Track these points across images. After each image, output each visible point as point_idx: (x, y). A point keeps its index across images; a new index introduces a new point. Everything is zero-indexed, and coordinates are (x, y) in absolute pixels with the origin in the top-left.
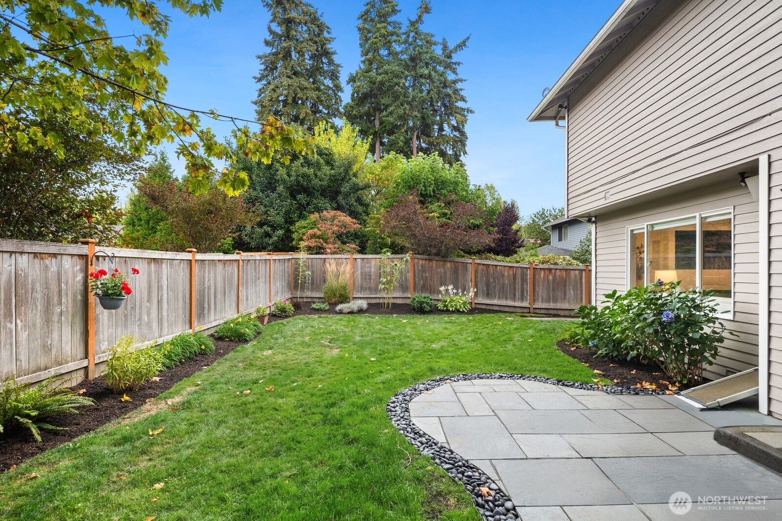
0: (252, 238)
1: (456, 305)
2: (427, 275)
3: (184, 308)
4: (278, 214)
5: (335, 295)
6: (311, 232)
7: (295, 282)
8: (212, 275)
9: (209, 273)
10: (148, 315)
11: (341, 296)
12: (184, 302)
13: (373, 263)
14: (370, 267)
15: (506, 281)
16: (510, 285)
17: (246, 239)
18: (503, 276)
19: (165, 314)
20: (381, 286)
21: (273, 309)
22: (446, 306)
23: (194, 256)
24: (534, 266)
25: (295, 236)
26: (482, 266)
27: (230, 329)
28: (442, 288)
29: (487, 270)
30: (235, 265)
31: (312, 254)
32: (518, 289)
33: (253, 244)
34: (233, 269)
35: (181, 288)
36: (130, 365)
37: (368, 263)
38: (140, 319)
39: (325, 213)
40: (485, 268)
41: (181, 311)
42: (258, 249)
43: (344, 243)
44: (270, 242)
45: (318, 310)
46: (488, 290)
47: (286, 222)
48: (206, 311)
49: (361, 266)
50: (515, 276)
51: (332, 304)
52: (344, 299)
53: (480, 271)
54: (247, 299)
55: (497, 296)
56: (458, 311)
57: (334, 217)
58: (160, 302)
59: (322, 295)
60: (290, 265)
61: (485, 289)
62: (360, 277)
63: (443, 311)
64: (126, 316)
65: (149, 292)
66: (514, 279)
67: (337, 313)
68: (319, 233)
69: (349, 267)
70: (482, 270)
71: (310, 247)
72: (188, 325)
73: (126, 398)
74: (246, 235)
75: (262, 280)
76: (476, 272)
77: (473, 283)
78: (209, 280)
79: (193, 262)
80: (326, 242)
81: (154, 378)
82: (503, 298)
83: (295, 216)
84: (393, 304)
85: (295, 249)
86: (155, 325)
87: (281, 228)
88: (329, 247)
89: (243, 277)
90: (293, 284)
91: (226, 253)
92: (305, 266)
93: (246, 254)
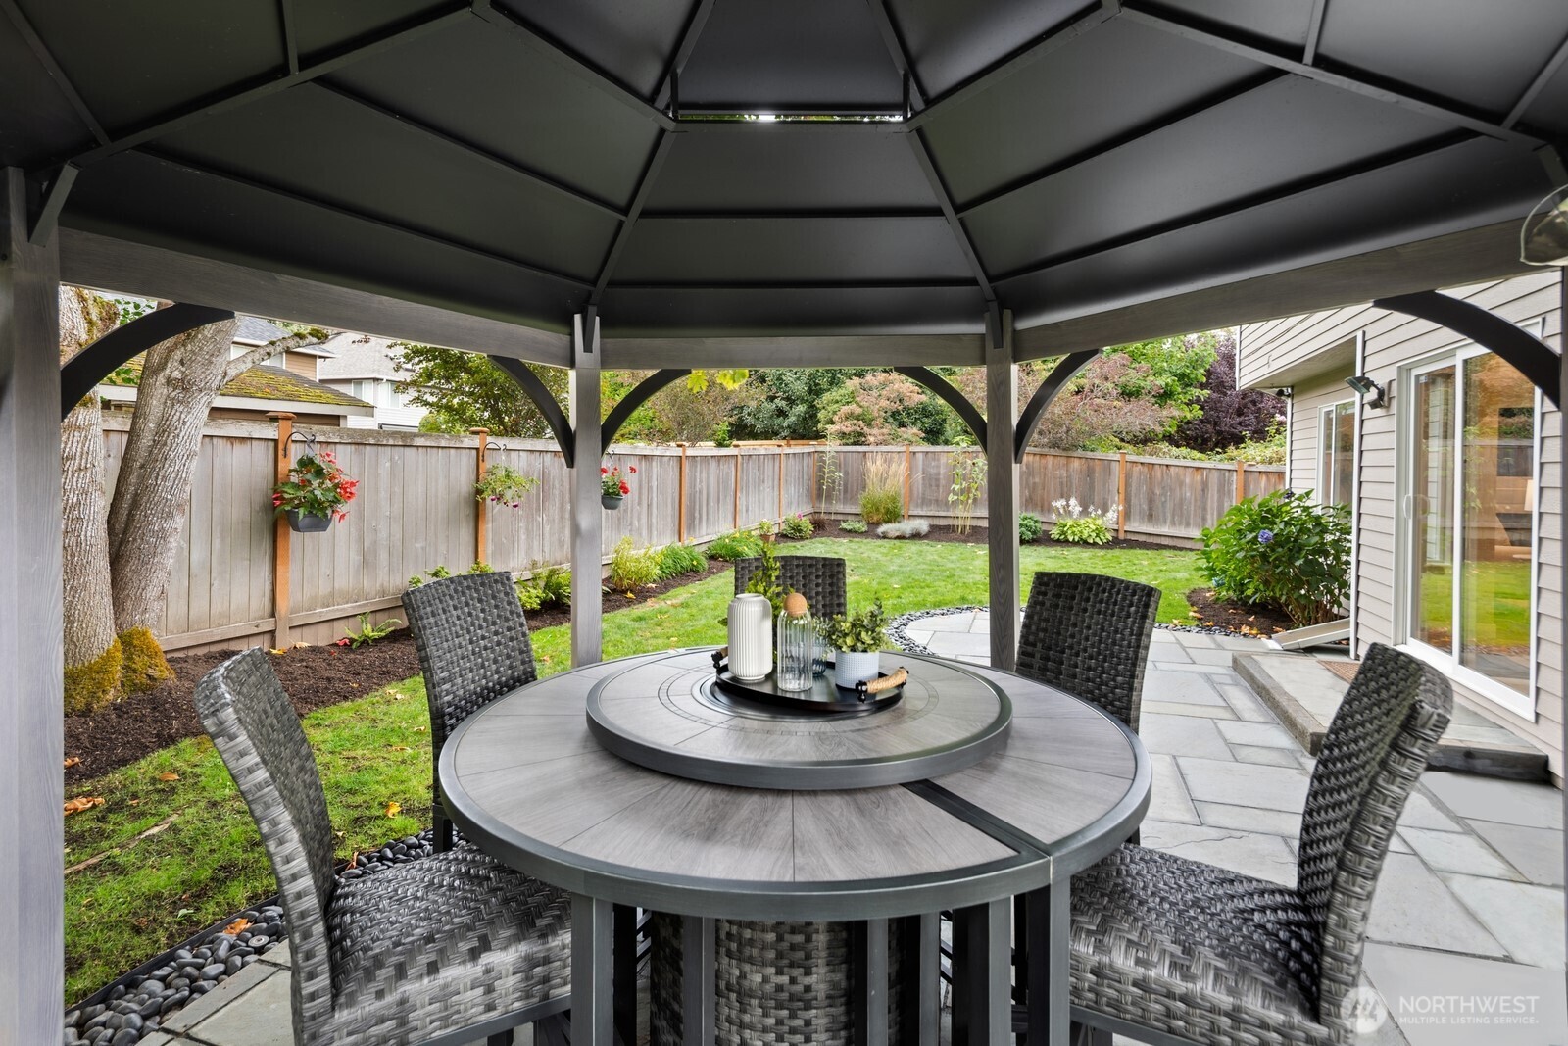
0: (758, 418)
1: (1081, 532)
2: (1037, 480)
3: (673, 516)
4: (798, 379)
5: (878, 509)
6: (846, 409)
7: (819, 490)
8: (704, 475)
9: (701, 473)
10: (639, 520)
11: (888, 511)
12: (674, 508)
13: (943, 459)
14: (938, 466)
15: (1188, 494)
16: (1195, 500)
17: (750, 420)
18: (1181, 484)
19: (654, 520)
20: (951, 498)
21: (783, 527)
22: (1064, 533)
23: (684, 451)
24: (1245, 467)
25: (821, 415)
26: (1140, 466)
27: (725, 546)
28: (1060, 504)
29: (1150, 474)
30: (733, 462)
31: (847, 444)
32: (1212, 509)
33: (759, 428)
34: (729, 468)
35: (670, 491)
36: (632, 566)
37: (934, 459)
38: (631, 524)
39: (869, 377)
40: (1146, 469)
41: (670, 519)
42: (769, 434)
43: (902, 425)
44: (785, 425)
45: (850, 531)
46: (1150, 509)
47: (810, 391)
48: (697, 522)
49: (923, 465)
50: (1205, 486)
51: (873, 524)
52: (892, 516)
53: (1135, 475)
54: (747, 511)
55: (1168, 521)
56: (1084, 543)
57: (884, 385)
58: (649, 506)
59: (858, 510)
60: (811, 462)
61: (1145, 507)
62: (921, 482)
63: (1058, 541)
64: (619, 519)
65: (640, 494)
66: (1203, 490)
67: (878, 537)
68: (858, 410)
69: (904, 466)
70: (1140, 473)
71: (844, 434)
72: (677, 537)
73: (630, 595)
74: (749, 414)
75: (768, 483)
76: (1128, 477)
77: (1122, 496)
78: (701, 482)
79: (684, 459)
80: (869, 425)
81: (650, 585)
82: (1180, 524)
83: (824, 383)
84: (974, 528)
85: (819, 436)
86: (644, 532)
87: (803, 401)
88: (874, 434)
89: (742, 479)
90: (815, 492)
91: (720, 445)
92: (834, 463)
93: (747, 446)
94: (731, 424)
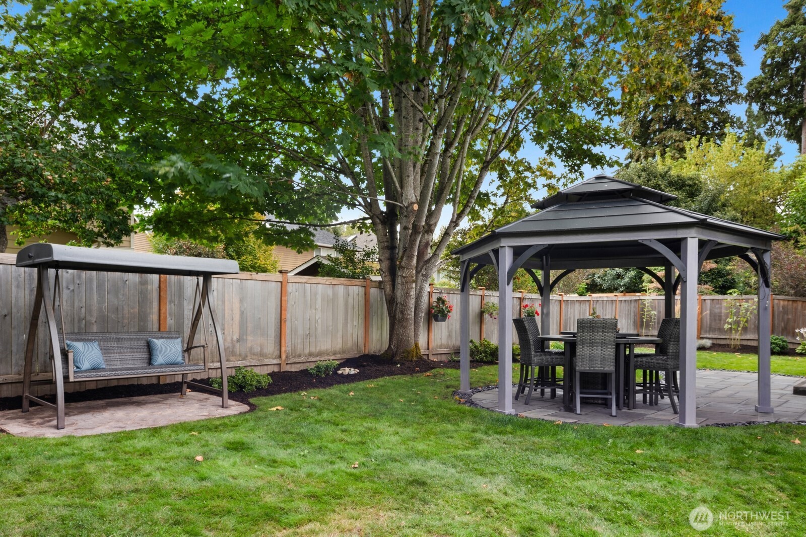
0: (604, 280)
3: (557, 329)
7: (640, 320)
9: (571, 309)
12: (557, 325)
13: (724, 304)
14: (721, 308)
17: (598, 281)
20: (726, 326)
23: (562, 298)
30: (588, 304)
33: (605, 286)
34: (586, 307)
35: (555, 317)
37: (718, 304)
42: (610, 290)
44: (622, 284)
49: (711, 307)
60: (636, 305)
62: (709, 317)
63: (801, 354)
74: (599, 277)
78: (570, 313)
79: (562, 301)
85: (642, 290)
90: (639, 323)
91: (581, 295)
92: (651, 306)
93: (596, 296)
94: (587, 284)
